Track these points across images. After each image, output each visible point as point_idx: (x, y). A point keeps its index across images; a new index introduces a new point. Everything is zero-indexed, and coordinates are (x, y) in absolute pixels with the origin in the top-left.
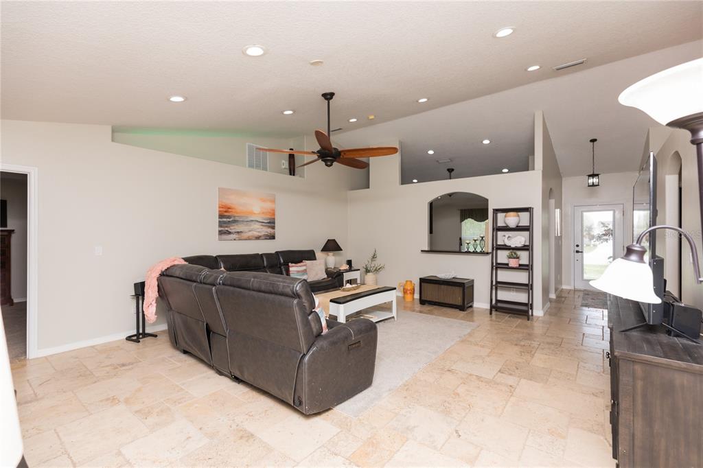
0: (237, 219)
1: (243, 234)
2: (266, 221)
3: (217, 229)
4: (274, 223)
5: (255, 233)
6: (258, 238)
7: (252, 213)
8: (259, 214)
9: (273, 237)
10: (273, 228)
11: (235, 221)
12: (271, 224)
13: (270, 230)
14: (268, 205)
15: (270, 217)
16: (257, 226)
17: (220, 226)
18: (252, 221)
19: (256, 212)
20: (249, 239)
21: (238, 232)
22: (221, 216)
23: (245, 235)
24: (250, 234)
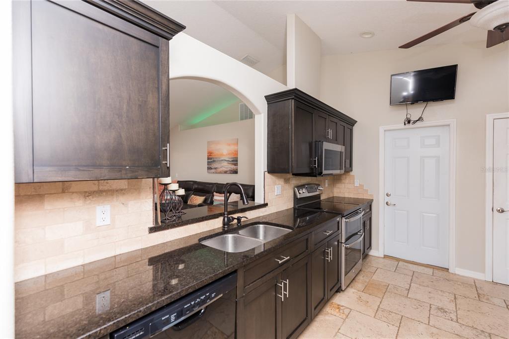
0: (215, 159)
1: (218, 170)
2: (230, 160)
3: (206, 166)
4: (237, 161)
5: (224, 168)
6: (226, 172)
7: (222, 155)
8: (226, 155)
9: (236, 172)
10: (236, 164)
11: (214, 161)
12: (235, 161)
13: (233, 167)
14: (232, 148)
15: (233, 156)
16: (225, 164)
17: (208, 165)
18: (222, 160)
19: (225, 154)
20: (220, 173)
21: (215, 168)
22: (208, 159)
23: (219, 170)
24: (221, 169)
